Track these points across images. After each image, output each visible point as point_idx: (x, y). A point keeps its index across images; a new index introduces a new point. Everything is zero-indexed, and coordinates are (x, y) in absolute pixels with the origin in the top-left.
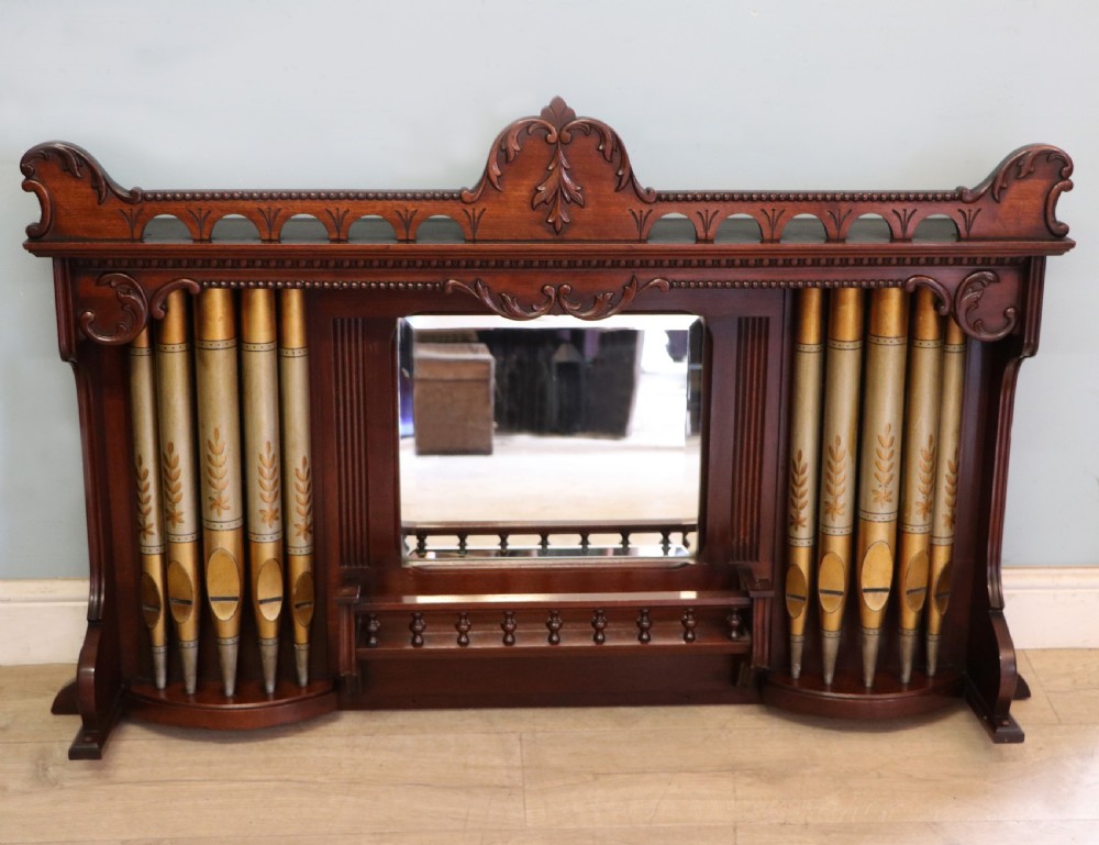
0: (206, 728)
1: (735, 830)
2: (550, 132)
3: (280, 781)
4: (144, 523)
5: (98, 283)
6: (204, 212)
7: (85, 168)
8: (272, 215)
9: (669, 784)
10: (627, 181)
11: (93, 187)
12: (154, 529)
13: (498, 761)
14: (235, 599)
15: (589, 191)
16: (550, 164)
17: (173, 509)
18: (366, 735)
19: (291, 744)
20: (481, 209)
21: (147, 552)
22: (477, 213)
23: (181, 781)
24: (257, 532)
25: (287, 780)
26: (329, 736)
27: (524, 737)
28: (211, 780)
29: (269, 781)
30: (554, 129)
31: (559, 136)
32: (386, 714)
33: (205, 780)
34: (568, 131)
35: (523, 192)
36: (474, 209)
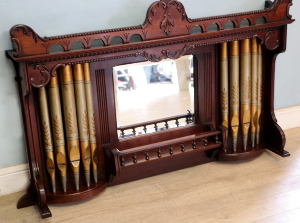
0: (75, 201)
1: (231, 194)
2: (164, 5)
3: (102, 211)
4: (47, 142)
5: (34, 68)
6: (68, 42)
7: (31, 32)
8: (88, 40)
9: (207, 187)
10: (185, 17)
11: (33, 38)
12: (50, 144)
13: (158, 192)
14: (78, 160)
15: (175, 21)
16: (165, 14)
17: (59, 136)
18: (117, 193)
19: (97, 200)
20: (146, 30)
21: (49, 151)
22: (146, 32)
23: (72, 218)
24: (83, 138)
25: (104, 210)
26: (106, 196)
27: (160, 183)
28: (81, 216)
29: (98, 212)
30: (165, 4)
31: (167, 6)
32: (118, 186)
33: (79, 216)
34: (169, 4)
35: (158, 24)
36: (145, 31)
